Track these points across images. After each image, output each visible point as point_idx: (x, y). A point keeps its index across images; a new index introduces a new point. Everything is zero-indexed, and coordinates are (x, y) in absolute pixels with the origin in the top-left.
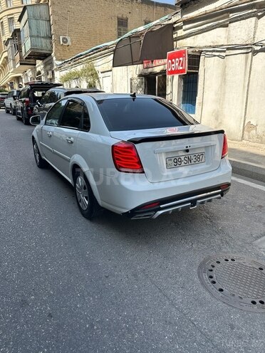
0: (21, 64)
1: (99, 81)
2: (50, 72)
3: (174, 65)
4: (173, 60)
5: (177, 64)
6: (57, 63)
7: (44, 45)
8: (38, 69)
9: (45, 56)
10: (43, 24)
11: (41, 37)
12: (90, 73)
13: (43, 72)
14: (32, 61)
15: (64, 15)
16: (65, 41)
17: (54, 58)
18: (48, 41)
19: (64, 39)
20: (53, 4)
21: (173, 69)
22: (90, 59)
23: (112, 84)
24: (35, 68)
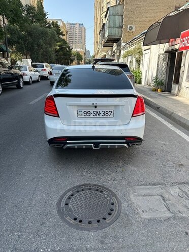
0: (104, 46)
1: (143, 57)
2: (118, 51)
3: (184, 43)
4: (184, 39)
5: (186, 42)
6: (123, 44)
7: (117, 33)
8: (114, 49)
9: (117, 41)
10: (118, 18)
11: (115, 28)
12: (138, 51)
13: (116, 51)
14: (110, 44)
15: (132, 10)
16: (131, 28)
17: (122, 41)
18: (120, 30)
19: (130, 27)
20: (127, 3)
21: (183, 46)
22: (139, 41)
23: (150, 58)
24: (113, 49)
